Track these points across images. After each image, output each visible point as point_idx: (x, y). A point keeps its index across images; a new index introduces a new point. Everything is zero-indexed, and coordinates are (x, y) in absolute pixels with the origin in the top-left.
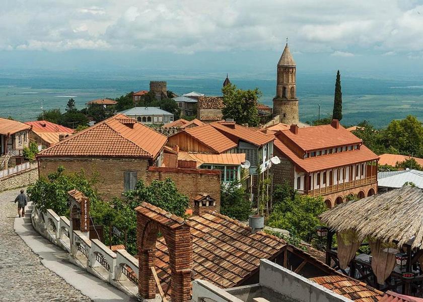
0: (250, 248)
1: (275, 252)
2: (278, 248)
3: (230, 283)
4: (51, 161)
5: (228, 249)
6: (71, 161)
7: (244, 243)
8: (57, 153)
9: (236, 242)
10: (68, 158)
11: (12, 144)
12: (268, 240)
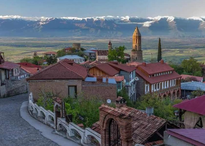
0: (148, 123)
1: (161, 125)
2: (163, 123)
3: (141, 141)
4: (34, 82)
5: (137, 124)
6: (44, 81)
7: (145, 121)
8: (37, 78)
9: (140, 120)
10: (43, 80)
11: (12, 74)
12: (157, 119)
